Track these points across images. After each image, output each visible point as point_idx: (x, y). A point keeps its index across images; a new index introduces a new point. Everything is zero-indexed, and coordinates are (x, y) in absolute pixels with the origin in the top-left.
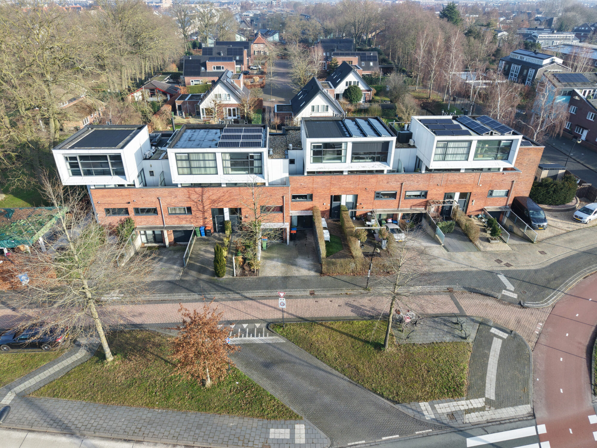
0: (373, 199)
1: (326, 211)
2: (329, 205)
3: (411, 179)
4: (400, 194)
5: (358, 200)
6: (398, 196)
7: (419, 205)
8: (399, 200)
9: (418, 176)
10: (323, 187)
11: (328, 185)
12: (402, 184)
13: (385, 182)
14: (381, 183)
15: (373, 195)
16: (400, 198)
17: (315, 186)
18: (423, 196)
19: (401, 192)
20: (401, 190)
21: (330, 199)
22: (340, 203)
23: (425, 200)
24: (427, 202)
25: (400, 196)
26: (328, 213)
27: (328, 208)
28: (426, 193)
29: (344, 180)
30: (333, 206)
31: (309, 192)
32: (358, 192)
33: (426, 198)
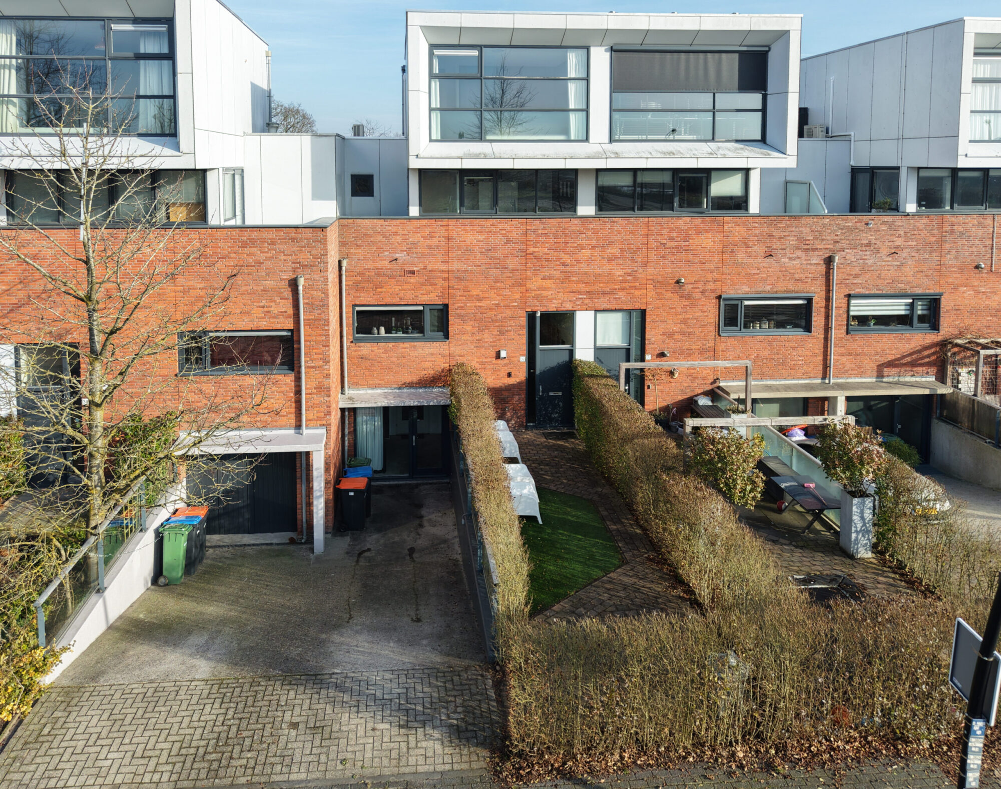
0: (712, 329)
1: (509, 388)
2: (523, 359)
3: (866, 237)
4: (828, 308)
5: (651, 334)
6: (818, 320)
7: (911, 362)
8: (826, 339)
9: (892, 228)
10: (494, 273)
11: (513, 263)
12: (829, 261)
13: (759, 249)
14: (741, 255)
15: (710, 313)
16: (827, 329)
17: (456, 266)
18: (922, 319)
19: (828, 299)
20: (828, 290)
21: (525, 332)
22: (571, 352)
23: (932, 337)
24: (944, 344)
25: (828, 317)
26: (519, 401)
27: (520, 375)
28: (934, 304)
29: (582, 240)
30: (539, 368)
31: (432, 297)
32: (646, 298)
33: (935, 327)
